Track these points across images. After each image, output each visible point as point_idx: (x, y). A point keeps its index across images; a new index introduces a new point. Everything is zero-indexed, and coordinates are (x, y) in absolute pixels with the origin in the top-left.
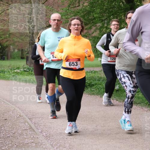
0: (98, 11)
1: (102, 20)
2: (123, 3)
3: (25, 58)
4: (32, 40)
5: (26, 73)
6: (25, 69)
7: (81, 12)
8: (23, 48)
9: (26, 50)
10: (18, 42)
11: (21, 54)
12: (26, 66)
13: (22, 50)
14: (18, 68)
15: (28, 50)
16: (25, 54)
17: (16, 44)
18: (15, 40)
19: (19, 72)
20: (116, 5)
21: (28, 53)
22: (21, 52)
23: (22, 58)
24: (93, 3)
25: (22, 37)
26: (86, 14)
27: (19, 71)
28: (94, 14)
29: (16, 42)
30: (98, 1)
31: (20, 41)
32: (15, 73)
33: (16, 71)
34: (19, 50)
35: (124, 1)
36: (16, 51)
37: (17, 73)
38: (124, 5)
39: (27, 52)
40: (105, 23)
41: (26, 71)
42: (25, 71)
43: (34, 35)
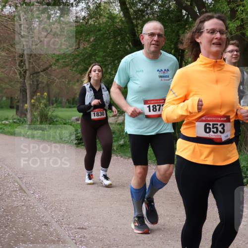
0: (101, 54)
1: (106, 65)
2: (129, 46)
3: (15, 107)
4: (23, 87)
5: (16, 124)
6: (15, 120)
7: (81, 55)
8: (12, 96)
9: (16, 98)
10: (7, 89)
11: (10, 103)
12: (16, 117)
13: (12, 98)
14: (7, 119)
15: (19, 98)
16: (15, 102)
17: (5, 91)
18: (4, 86)
19: (7, 124)
20: (121, 48)
21: (18, 102)
22: (10, 100)
23: (11, 107)
24: (95, 45)
25: (12, 83)
26: (87, 57)
27: (7, 122)
28: (96, 57)
29: (4, 89)
30: (101, 43)
31: (10, 87)
32: (3, 124)
33: (4, 122)
34: (7, 98)
35: (130, 44)
36: (4, 98)
37: (5, 124)
38: (130, 48)
39: (16, 101)
40: (108, 68)
41: (16, 123)
42: (14, 122)
43: (26, 81)
